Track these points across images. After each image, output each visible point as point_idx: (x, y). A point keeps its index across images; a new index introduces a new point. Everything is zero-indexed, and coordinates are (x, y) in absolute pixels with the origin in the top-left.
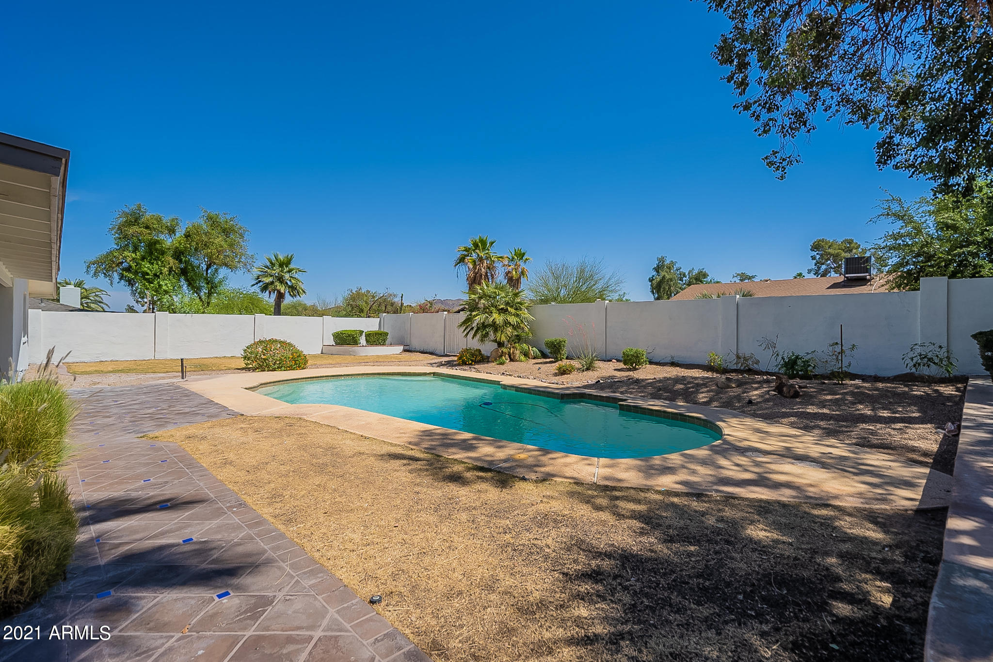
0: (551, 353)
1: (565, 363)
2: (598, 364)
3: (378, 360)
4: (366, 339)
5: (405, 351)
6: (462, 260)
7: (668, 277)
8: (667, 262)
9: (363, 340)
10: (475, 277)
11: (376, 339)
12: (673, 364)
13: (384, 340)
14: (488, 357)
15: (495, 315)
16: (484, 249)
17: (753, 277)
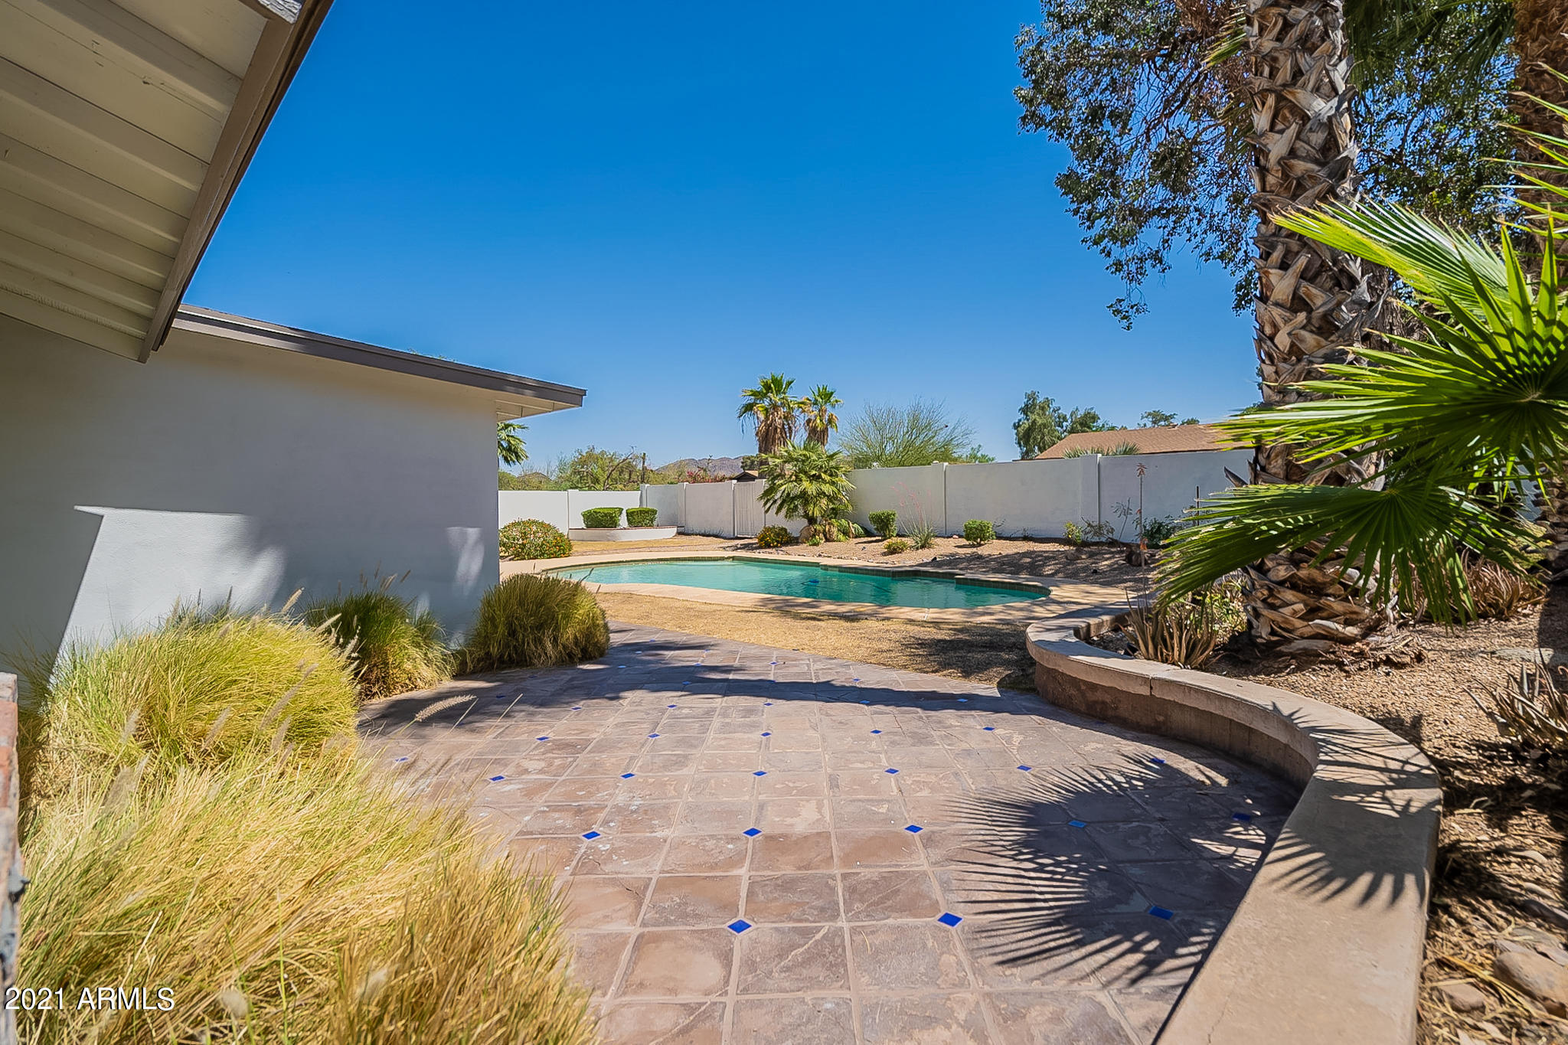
0: (877, 529)
1: (895, 540)
2: (934, 540)
3: (650, 545)
4: (628, 520)
5: (679, 533)
6: (749, 408)
7: (1040, 421)
8: (1040, 399)
9: (623, 521)
10: (767, 431)
11: (640, 518)
12: (1026, 538)
13: (652, 520)
14: (797, 538)
15: (806, 484)
16: (778, 392)
17: (1171, 416)
